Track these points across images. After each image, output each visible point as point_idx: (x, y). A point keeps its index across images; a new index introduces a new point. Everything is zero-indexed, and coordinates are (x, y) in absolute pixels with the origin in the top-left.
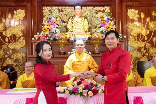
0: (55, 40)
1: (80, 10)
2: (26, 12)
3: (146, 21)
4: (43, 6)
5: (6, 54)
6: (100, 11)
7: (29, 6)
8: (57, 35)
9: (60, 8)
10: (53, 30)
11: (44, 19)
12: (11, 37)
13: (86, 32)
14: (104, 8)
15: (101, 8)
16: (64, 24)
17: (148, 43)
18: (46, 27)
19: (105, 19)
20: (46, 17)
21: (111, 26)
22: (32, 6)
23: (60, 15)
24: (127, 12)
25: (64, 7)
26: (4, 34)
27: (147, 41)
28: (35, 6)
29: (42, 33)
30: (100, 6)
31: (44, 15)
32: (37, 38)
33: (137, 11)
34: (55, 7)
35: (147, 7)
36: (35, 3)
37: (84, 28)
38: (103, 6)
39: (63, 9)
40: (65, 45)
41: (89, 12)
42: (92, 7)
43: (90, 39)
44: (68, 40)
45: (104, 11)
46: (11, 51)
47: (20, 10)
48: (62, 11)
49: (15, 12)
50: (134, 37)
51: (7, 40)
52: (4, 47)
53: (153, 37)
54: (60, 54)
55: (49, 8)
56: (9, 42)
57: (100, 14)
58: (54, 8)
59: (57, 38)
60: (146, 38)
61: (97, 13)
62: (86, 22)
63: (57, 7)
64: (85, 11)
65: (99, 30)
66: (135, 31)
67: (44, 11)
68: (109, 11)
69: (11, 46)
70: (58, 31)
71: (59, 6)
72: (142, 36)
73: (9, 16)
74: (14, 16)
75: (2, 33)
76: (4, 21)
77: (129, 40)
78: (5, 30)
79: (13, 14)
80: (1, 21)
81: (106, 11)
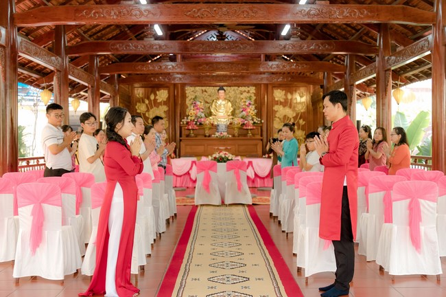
0: (201, 124)
1: (223, 94)
2: (169, 93)
4: (186, 86)
6: (245, 91)
7: (172, 88)
8: (202, 120)
9: (204, 88)
10: (198, 115)
11: (187, 100)
13: (229, 116)
14: (249, 89)
15: (246, 89)
16: (207, 105)
18: (192, 112)
19: (247, 103)
20: (190, 98)
23: (204, 96)
24: (273, 93)
25: (208, 88)
26: (147, 115)
29: (189, 118)
30: (245, 86)
31: (187, 95)
32: (185, 123)
33: (284, 92)
37: (227, 112)
38: (248, 87)
40: (210, 129)
41: (233, 92)
42: (237, 88)
43: (231, 124)
44: (212, 124)
45: (248, 92)
47: (162, 91)
48: (206, 91)
49: (157, 92)
50: (280, 119)
53: (300, 119)
54: (205, 136)
55: (192, 89)
57: (245, 95)
58: (197, 88)
59: (203, 123)
61: (242, 94)
62: (230, 104)
63: (200, 88)
65: (240, 115)
66: (281, 113)
67: (187, 92)
68: (254, 92)
70: (203, 115)
71: (202, 86)
72: (288, 117)
73: (152, 97)
74: (157, 97)
75: (144, 114)
76: (147, 102)
77: (275, 122)
78: (148, 110)
79: (156, 95)
80: (144, 102)
81: (251, 92)
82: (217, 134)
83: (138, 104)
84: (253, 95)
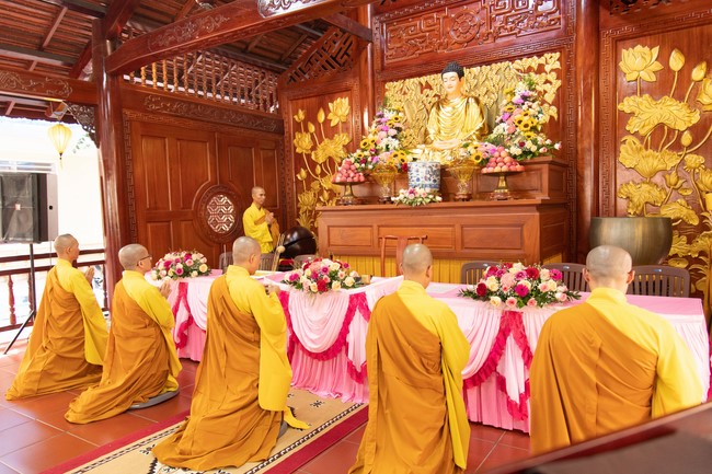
1: (455, 83)
2: (351, 103)
3: (690, 80)
4: (385, 82)
5: (319, 200)
6: (530, 69)
7: (356, 88)
9: (423, 80)
10: (383, 143)
12: (325, 163)
14: (542, 60)
15: (534, 62)
17: (696, 152)
18: (369, 137)
19: (517, 97)
21: (527, 118)
22: (363, 86)
23: (424, 98)
24: (617, 58)
25: (433, 76)
26: (313, 157)
27: (690, 147)
28: (366, 86)
29: (357, 153)
30: (530, 55)
33: (656, 51)
34: (412, 80)
35: (696, 30)
36: (367, 76)
38: (540, 55)
39: (431, 83)
42: (507, 63)
44: (405, 167)
45: (540, 69)
46: (326, 194)
47: (339, 100)
48: (429, 87)
49: (330, 105)
50: (642, 139)
51: (318, 170)
52: (315, 185)
55: (398, 84)
56: (323, 174)
58: (412, 83)
60: (686, 139)
61: (520, 79)
63: (416, 80)
64: (487, 78)
66: (643, 117)
67: (387, 94)
68: (557, 65)
69: (327, 183)
70: (394, 144)
71: (420, 75)
72: (671, 131)
73: (321, 117)
74: (330, 116)
75: (309, 156)
76: (312, 128)
77: (623, 148)
78: (314, 148)
79: (327, 111)
80: (307, 130)
81: (548, 68)
82: (403, 194)
83: (298, 135)
84: (552, 77)
